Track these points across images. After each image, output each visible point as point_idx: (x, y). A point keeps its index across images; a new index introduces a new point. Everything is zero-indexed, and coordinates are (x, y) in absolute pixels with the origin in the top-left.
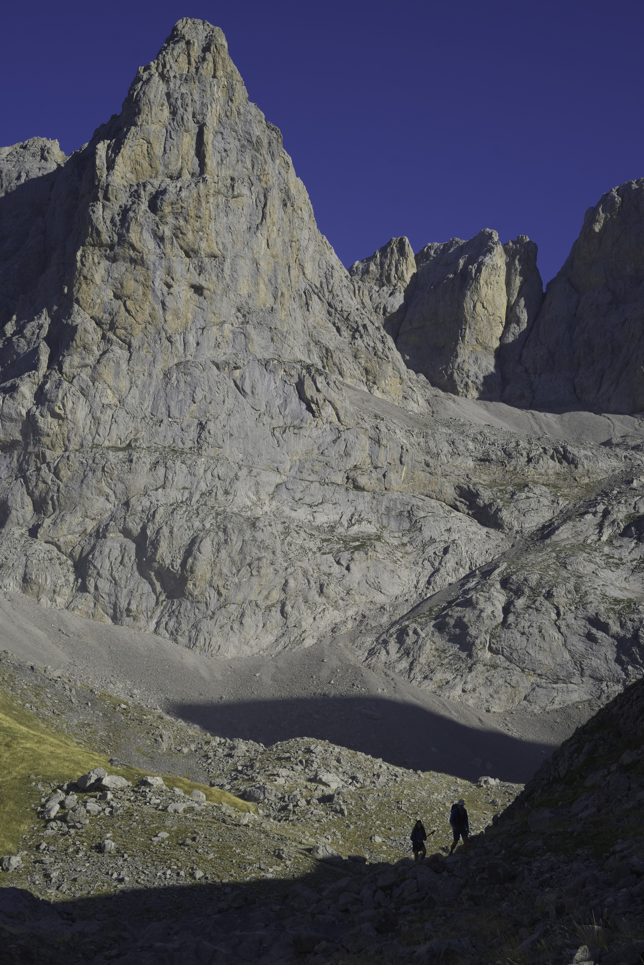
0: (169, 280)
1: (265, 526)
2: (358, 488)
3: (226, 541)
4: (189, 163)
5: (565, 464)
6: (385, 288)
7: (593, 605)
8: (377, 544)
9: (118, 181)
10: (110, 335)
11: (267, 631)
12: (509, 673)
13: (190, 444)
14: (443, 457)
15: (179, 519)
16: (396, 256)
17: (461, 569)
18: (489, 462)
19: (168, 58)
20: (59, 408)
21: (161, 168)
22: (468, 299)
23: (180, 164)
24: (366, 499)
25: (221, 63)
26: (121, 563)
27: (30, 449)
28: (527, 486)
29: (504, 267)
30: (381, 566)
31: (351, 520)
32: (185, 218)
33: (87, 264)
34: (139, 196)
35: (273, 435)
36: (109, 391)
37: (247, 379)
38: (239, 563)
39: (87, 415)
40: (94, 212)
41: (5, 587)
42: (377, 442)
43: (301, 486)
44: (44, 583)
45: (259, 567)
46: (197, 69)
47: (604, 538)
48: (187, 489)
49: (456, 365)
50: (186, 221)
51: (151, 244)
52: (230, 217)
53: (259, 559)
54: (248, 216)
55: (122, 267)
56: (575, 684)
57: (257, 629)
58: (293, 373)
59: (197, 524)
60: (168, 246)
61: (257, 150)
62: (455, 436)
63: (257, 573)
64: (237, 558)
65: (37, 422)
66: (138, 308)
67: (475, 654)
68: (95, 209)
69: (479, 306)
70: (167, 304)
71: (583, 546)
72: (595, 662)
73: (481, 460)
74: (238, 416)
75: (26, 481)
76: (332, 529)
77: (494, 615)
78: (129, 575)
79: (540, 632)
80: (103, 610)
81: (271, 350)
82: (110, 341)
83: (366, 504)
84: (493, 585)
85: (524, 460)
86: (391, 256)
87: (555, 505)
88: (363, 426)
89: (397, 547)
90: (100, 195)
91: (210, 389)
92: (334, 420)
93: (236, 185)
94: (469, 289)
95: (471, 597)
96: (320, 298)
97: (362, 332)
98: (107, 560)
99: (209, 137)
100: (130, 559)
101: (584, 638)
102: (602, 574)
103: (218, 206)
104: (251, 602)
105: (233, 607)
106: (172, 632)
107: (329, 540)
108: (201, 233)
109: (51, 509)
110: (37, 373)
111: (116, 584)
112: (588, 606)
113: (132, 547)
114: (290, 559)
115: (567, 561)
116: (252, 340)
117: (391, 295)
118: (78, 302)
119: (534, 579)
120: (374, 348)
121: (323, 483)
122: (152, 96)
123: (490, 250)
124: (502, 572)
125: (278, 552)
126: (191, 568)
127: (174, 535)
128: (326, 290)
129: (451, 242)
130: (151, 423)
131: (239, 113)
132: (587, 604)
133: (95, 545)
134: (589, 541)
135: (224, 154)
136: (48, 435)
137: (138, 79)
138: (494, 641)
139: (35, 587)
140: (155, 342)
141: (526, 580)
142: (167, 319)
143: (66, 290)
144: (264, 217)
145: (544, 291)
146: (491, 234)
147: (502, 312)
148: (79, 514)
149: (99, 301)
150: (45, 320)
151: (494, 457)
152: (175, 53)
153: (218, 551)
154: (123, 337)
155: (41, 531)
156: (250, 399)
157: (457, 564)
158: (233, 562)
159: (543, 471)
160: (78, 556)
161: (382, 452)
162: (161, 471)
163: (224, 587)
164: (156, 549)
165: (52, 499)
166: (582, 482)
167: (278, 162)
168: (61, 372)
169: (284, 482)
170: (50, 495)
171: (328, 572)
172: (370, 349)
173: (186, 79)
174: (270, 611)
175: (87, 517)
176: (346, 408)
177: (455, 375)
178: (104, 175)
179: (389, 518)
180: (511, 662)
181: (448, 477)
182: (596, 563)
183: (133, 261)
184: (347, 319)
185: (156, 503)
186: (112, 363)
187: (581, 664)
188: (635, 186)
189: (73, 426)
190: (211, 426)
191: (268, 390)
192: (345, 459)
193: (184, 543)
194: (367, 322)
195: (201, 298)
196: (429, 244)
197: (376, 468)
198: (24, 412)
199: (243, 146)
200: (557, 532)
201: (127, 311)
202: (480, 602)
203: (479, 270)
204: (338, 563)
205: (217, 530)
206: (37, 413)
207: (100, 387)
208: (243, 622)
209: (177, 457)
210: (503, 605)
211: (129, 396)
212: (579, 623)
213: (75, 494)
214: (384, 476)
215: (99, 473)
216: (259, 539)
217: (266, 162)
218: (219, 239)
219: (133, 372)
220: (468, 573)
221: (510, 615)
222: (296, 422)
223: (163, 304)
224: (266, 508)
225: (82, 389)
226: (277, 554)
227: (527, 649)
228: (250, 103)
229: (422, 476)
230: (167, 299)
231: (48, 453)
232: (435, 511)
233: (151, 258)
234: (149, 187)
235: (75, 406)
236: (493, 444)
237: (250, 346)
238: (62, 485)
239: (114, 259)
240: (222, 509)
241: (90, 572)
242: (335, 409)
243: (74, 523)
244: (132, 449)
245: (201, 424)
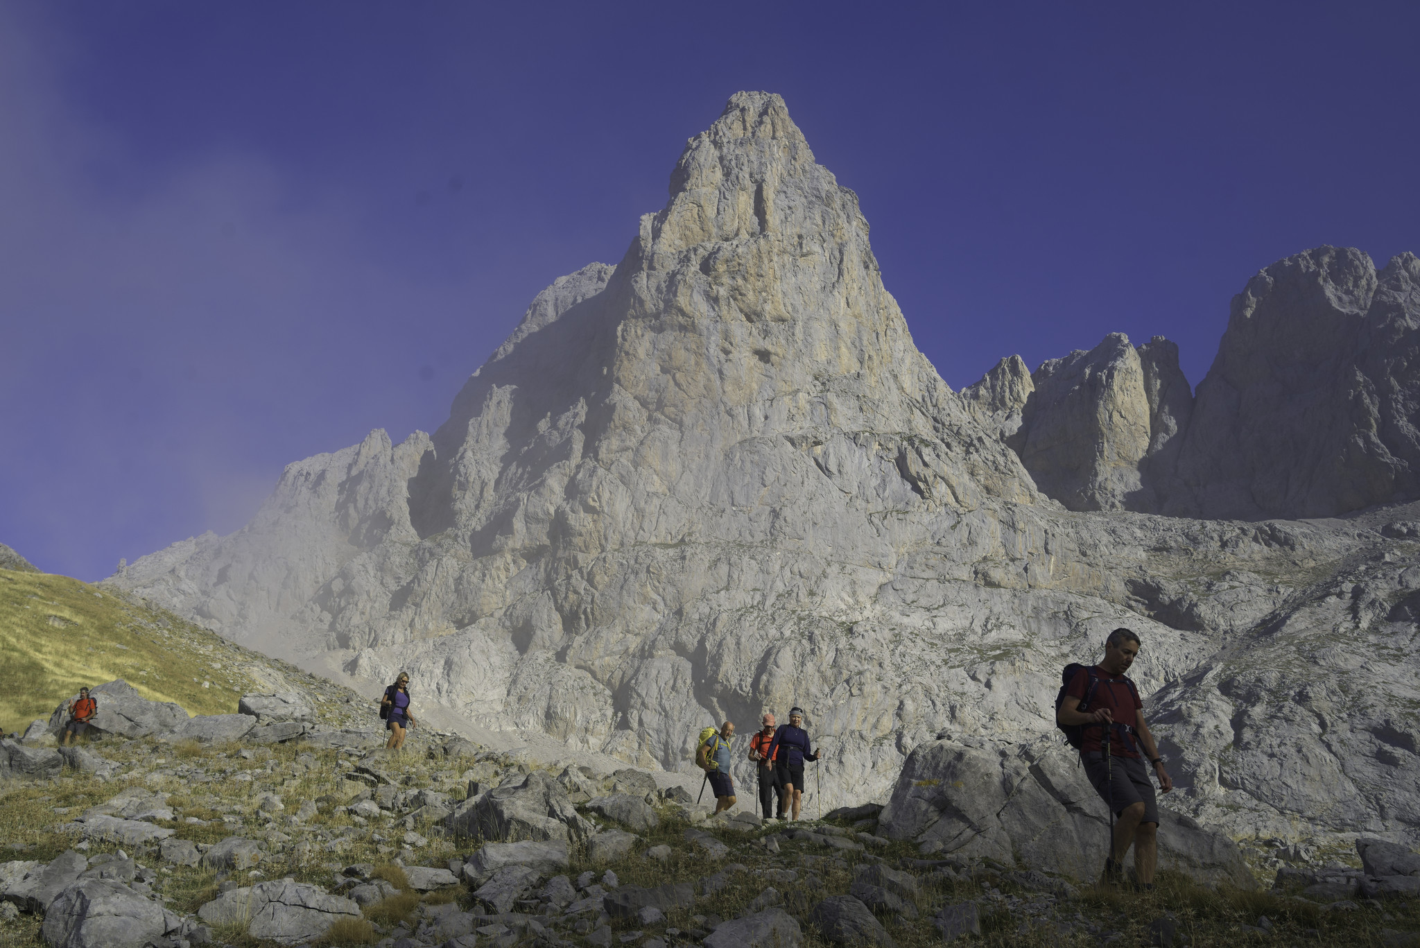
0: (727, 345)
1: (867, 631)
2: (990, 584)
3: (813, 651)
4: (747, 223)
5: (1276, 546)
6: (999, 412)
7: (1377, 709)
8: (1027, 651)
9: (665, 249)
10: (658, 415)
11: (878, 773)
12: (1260, 816)
13: (761, 536)
14: (1103, 549)
15: (749, 626)
16: (1009, 376)
17: (1153, 682)
18: (1167, 551)
19: (721, 126)
20: (594, 500)
21: (714, 230)
22: (1101, 409)
23: (736, 224)
24: (1003, 597)
25: (780, 124)
26: (673, 688)
27: (560, 554)
28: (1228, 573)
29: (1140, 371)
30: (1035, 680)
31: (986, 626)
32: (744, 276)
33: (629, 338)
34: (689, 260)
35: (871, 522)
36: (655, 477)
37: (832, 456)
38: (832, 679)
39: (628, 506)
40: (636, 282)
41: (523, 725)
42: (1013, 526)
43: (912, 586)
44: (572, 719)
45: (861, 684)
46: (753, 133)
47: (1364, 624)
48: (759, 590)
49: (1097, 484)
50: (745, 279)
51: (703, 307)
52: (799, 277)
53: (860, 673)
54: (822, 276)
55: (670, 336)
56: (1374, 832)
57: (863, 770)
58: (890, 446)
59: (773, 632)
60: (724, 307)
61: (828, 205)
62: (1115, 524)
63: (858, 692)
64: (829, 673)
65: (567, 519)
66: (690, 380)
67: (1199, 790)
68: (638, 279)
69: (1116, 416)
70: (725, 372)
71: (1335, 636)
72: (1402, 796)
73: (1156, 549)
74: (822, 500)
75: (555, 594)
76: (961, 637)
77: (1219, 732)
78: (684, 704)
79: (1299, 751)
80: (650, 752)
81: (861, 421)
82: (657, 421)
83: (1005, 604)
84: (1209, 691)
85: (1215, 545)
86: (1003, 377)
87: (1275, 594)
88: (991, 507)
89: (1055, 659)
90: (645, 266)
91: (784, 468)
92: (950, 501)
93: (804, 242)
94: (1101, 398)
95: (1180, 709)
96: (923, 413)
97: (978, 445)
98: (654, 685)
99: (769, 193)
100: (685, 683)
101: (1374, 760)
102: (1377, 668)
103: (784, 266)
104: (852, 732)
105: (828, 740)
106: (744, 778)
107: (958, 650)
108: (764, 294)
109: (584, 625)
110: (568, 463)
111: (666, 716)
112: (1370, 711)
113: (687, 666)
114: (904, 673)
115: (1317, 654)
116: (835, 410)
117: (1007, 418)
118: (618, 381)
119: (1272, 678)
120: (994, 462)
121: (942, 580)
122: (702, 160)
123: (1121, 354)
124: (1219, 675)
125: (887, 663)
126: (766, 687)
127: (741, 647)
128: (929, 404)
129: (1073, 355)
130: (710, 513)
131: (804, 171)
132: (1367, 708)
133: (639, 668)
134: (1342, 630)
135: (788, 212)
136: (581, 535)
137: (689, 148)
138: (1227, 769)
139: (561, 725)
140: (712, 417)
141: (1259, 680)
142: (726, 389)
143: (605, 371)
144: (840, 273)
145: (1194, 396)
146: (1120, 336)
147: (1146, 420)
148: (619, 629)
149: (643, 377)
150: (582, 409)
151: (1173, 544)
152: (729, 121)
153: (803, 664)
154: (673, 416)
155: (571, 652)
156: (837, 480)
157: (1145, 674)
158: (824, 679)
159: (1246, 557)
160: (617, 684)
161: (1020, 539)
162: (723, 569)
163: (813, 713)
164: (718, 666)
165: (585, 612)
166: (1306, 566)
167: (854, 223)
168: (597, 460)
169: (890, 582)
170: (583, 607)
171: (960, 690)
172: (990, 463)
173: (741, 143)
174: (881, 745)
175: (628, 631)
176: (965, 485)
177: (1097, 496)
178: (649, 245)
179: (1039, 621)
180: (1260, 799)
181: (1114, 571)
182: (1362, 655)
183: (683, 328)
184: (958, 433)
185: (718, 608)
186: (658, 443)
187: (1377, 800)
188: (1287, 263)
189: (610, 521)
190: (787, 512)
191: (859, 468)
192: (969, 549)
193: (756, 657)
194: (981, 434)
195: (768, 366)
196: (1047, 362)
197: (1013, 560)
198: (552, 510)
199: (810, 202)
200: (1288, 622)
201: (677, 384)
202: (1194, 714)
203: (1110, 376)
204: (974, 678)
205: (799, 637)
206: (568, 509)
207: (645, 472)
208: (843, 760)
209: (744, 552)
210: (1231, 717)
211: (681, 482)
212: (1359, 737)
213: (613, 604)
214: (1026, 569)
215: (643, 576)
216: (859, 648)
217: (839, 216)
218: (786, 300)
219: (685, 455)
220: (1163, 685)
221: (1245, 729)
222: (900, 506)
223: (720, 372)
224: (867, 613)
225: (622, 476)
226: (885, 666)
227: (1284, 779)
228: (817, 166)
229: (1079, 568)
230: (725, 366)
231: (580, 556)
232: (1102, 610)
233: (704, 322)
234: (701, 250)
235: (613, 496)
236: (1170, 529)
237: (833, 418)
238: (597, 594)
239: (660, 330)
240: (807, 613)
241: (632, 701)
242: (950, 486)
243: (612, 640)
244: (686, 544)
245: (774, 511)
